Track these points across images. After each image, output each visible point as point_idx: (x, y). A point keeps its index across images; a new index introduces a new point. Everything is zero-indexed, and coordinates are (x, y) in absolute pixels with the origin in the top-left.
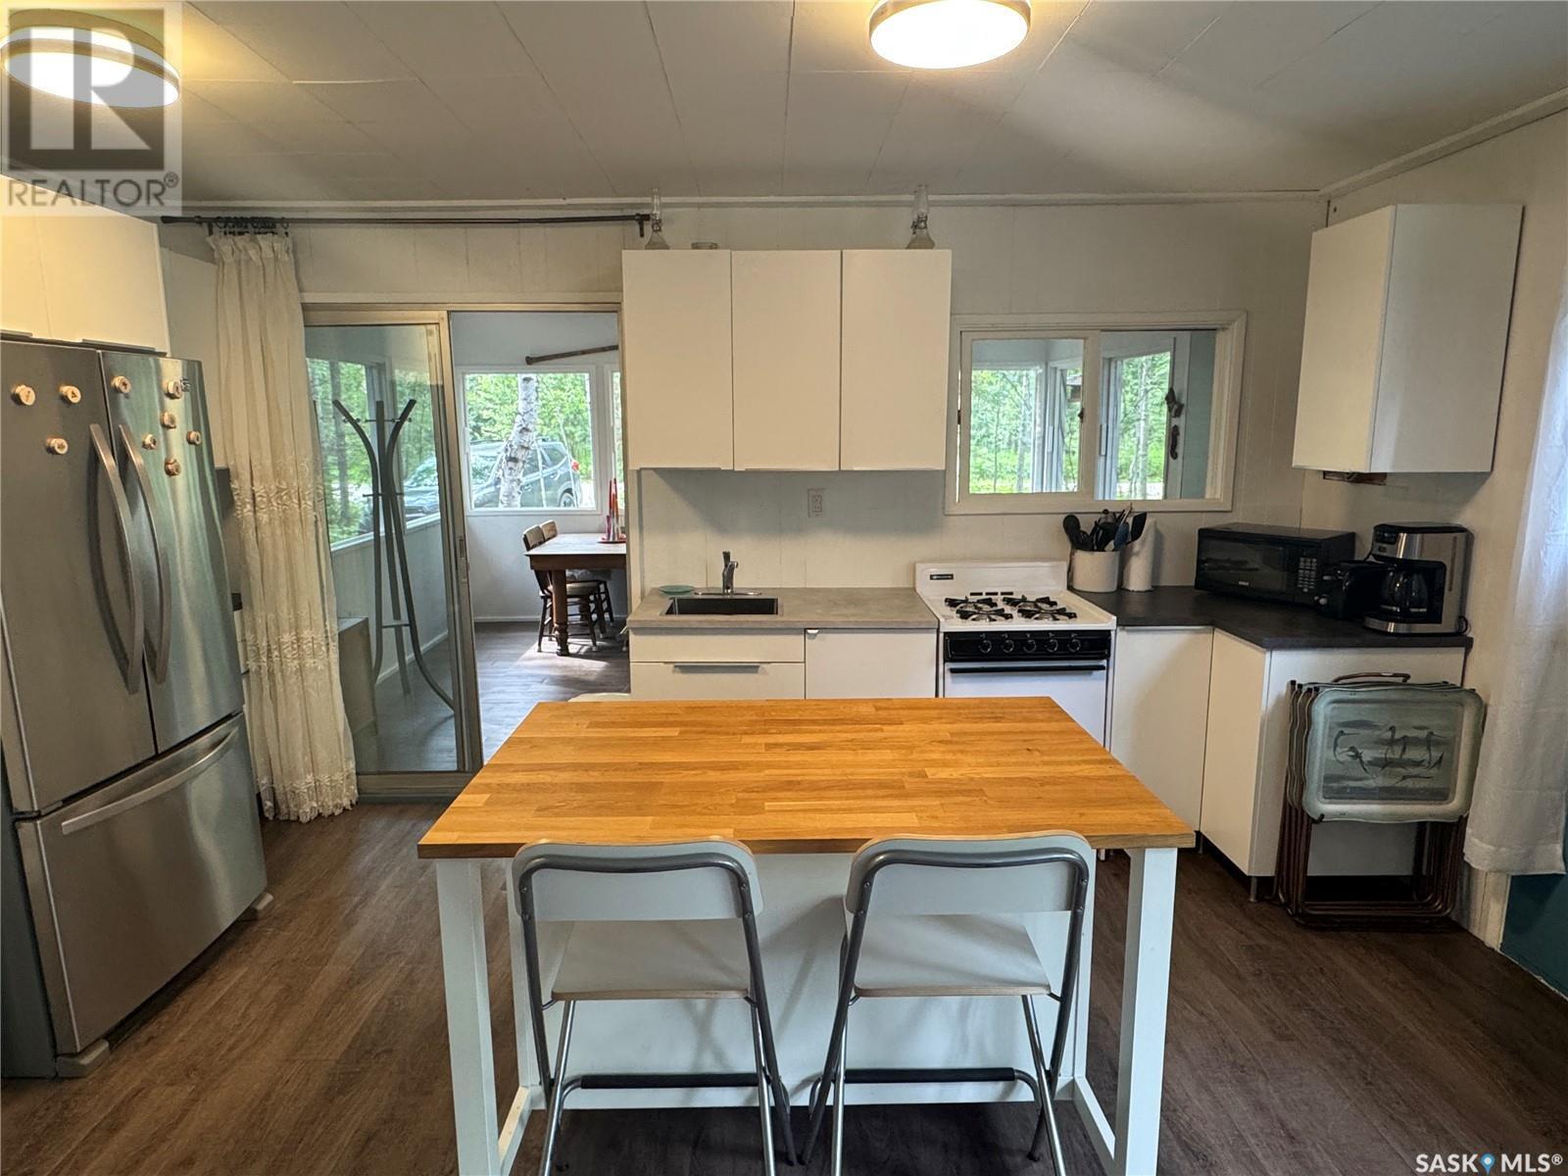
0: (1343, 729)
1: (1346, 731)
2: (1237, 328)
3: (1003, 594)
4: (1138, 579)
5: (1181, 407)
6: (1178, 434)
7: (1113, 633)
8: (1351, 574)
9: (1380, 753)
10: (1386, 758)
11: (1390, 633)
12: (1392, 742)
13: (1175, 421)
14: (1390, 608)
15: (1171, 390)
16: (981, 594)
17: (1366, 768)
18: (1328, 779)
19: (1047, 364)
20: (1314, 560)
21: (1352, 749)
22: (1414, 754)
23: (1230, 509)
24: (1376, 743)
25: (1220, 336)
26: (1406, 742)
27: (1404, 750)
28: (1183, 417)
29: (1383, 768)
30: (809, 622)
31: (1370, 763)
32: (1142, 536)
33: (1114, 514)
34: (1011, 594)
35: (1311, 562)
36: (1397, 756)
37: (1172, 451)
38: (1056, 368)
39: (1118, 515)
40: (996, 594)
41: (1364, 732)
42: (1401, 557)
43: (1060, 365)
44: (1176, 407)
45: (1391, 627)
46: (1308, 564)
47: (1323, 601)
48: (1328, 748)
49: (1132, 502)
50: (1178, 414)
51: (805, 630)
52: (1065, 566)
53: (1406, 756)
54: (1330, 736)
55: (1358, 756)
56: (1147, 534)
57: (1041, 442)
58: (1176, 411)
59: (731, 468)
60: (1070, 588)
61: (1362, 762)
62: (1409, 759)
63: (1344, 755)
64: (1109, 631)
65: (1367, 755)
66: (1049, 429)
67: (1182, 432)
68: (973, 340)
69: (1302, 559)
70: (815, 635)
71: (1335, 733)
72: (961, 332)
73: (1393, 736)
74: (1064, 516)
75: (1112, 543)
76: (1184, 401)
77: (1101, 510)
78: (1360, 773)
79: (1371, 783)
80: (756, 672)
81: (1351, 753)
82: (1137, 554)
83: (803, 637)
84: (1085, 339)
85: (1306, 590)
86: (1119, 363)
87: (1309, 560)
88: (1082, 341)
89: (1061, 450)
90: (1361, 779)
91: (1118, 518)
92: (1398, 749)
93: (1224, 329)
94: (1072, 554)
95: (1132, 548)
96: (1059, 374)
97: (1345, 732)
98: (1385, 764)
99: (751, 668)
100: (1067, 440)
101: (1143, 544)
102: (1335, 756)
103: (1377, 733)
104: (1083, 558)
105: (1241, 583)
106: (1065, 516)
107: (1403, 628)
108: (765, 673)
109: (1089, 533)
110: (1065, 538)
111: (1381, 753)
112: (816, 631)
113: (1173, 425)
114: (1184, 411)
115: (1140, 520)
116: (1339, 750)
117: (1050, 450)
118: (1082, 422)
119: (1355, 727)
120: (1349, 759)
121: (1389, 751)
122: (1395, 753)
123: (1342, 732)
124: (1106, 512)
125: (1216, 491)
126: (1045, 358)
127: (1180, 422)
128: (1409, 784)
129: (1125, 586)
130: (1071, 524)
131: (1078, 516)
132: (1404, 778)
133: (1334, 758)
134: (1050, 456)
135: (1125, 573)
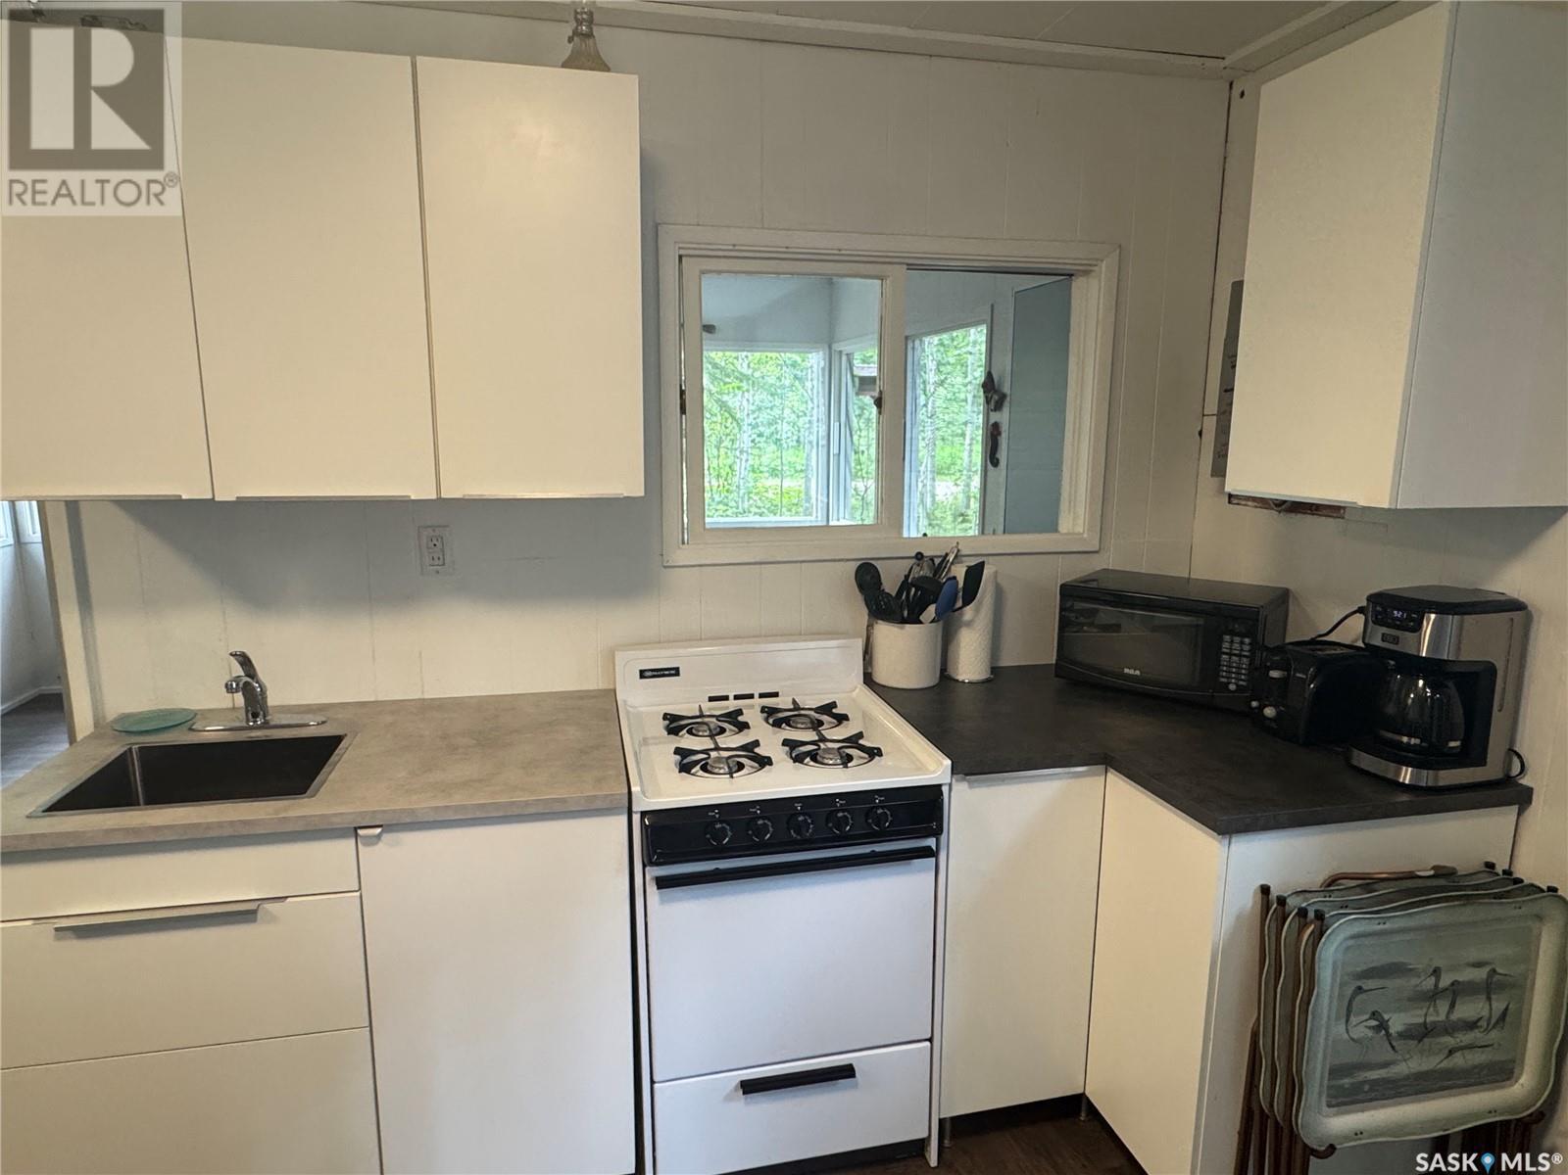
0: (1359, 983)
1: (1368, 984)
2: (1105, 269)
3: (762, 696)
4: (970, 665)
5: (1003, 397)
6: (999, 434)
7: (945, 789)
8: (1318, 671)
9: (1415, 1017)
10: (1425, 1023)
11: (1403, 784)
12: (1433, 996)
13: (995, 417)
14: (1396, 737)
15: (989, 376)
16: (726, 698)
17: (1394, 1044)
18: (1336, 1072)
19: (830, 347)
20: (1247, 640)
21: (1374, 1015)
22: (1467, 1010)
23: (1097, 549)
24: (1410, 999)
25: (1078, 285)
26: (1457, 991)
27: (1452, 1006)
28: (1006, 409)
29: (1420, 1041)
30: (363, 814)
31: (1401, 1035)
32: (977, 599)
33: (932, 559)
34: (776, 695)
35: (1242, 643)
36: (1442, 1017)
37: (992, 456)
38: (841, 352)
39: (937, 561)
40: (751, 696)
41: (1394, 984)
42: (1424, 655)
43: (846, 348)
44: (996, 397)
45: (1406, 775)
46: (1236, 646)
47: (1269, 712)
48: (1338, 1019)
49: (958, 540)
50: (998, 407)
51: (356, 829)
52: (859, 644)
53: (1455, 1016)
54: (1341, 996)
55: (1383, 1026)
56: (984, 592)
57: (825, 442)
58: (997, 402)
59: (210, 497)
60: (869, 680)
61: (1388, 1035)
62: (1459, 1020)
63: (1362, 1028)
64: (940, 786)
65: (1397, 1023)
66: (835, 426)
67: (1004, 428)
68: (703, 272)
69: (1227, 638)
70: (379, 836)
71: (1349, 991)
72: (680, 257)
73: (1436, 985)
74: (855, 565)
75: (932, 608)
76: (1006, 389)
77: (913, 555)
78: (1389, 1055)
79: (1401, 1069)
80: (254, 921)
81: (1374, 1023)
82: (969, 624)
83: (354, 841)
84: (881, 278)
85: (1232, 687)
86: (917, 342)
87: (1237, 639)
88: (878, 282)
89: (849, 451)
90: (1386, 1065)
91: (940, 565)
92: (1443, 1007)
93: (1086, 273)
94: (870, 626)
95: (962, 615)
96: (844, 358)
97: (1365, 987)
98: (1421, 1034)
99: (243, 915)
100: (855, 438)
101: (977, 611)
102: (1348, 1032)
103: (1414, 981)
104: (888, 635)
105: (1126, 671)
106: (860, 563)
107: (1427, 778)
108: (273, 919)
109: (894, 594)
110: (859, 598)
111: (1419, 1016)
112: (379, 830)
113: (992, 421)
114: (1006, 404)
115: (975, 574)
116: (1354, 1020)
117: (836, 451)
118: (880, 413)
119: (1380, 977)
120: (1370, 1033)
121: (1431, 1009)
122: (1439, 1013)
123: (1360, 988)
124: (919, 556)
125: (1075, 521)
126: (826, 335)
127: (1003, 417)
128: (1459, 1060)
129: (951, 672)
130: (867, 577)
131: (877, 564)
132: (1451, 1052)
133: (1346, 1036)
134: (836, 457)
135: (950, 654)
